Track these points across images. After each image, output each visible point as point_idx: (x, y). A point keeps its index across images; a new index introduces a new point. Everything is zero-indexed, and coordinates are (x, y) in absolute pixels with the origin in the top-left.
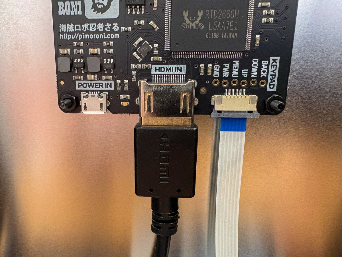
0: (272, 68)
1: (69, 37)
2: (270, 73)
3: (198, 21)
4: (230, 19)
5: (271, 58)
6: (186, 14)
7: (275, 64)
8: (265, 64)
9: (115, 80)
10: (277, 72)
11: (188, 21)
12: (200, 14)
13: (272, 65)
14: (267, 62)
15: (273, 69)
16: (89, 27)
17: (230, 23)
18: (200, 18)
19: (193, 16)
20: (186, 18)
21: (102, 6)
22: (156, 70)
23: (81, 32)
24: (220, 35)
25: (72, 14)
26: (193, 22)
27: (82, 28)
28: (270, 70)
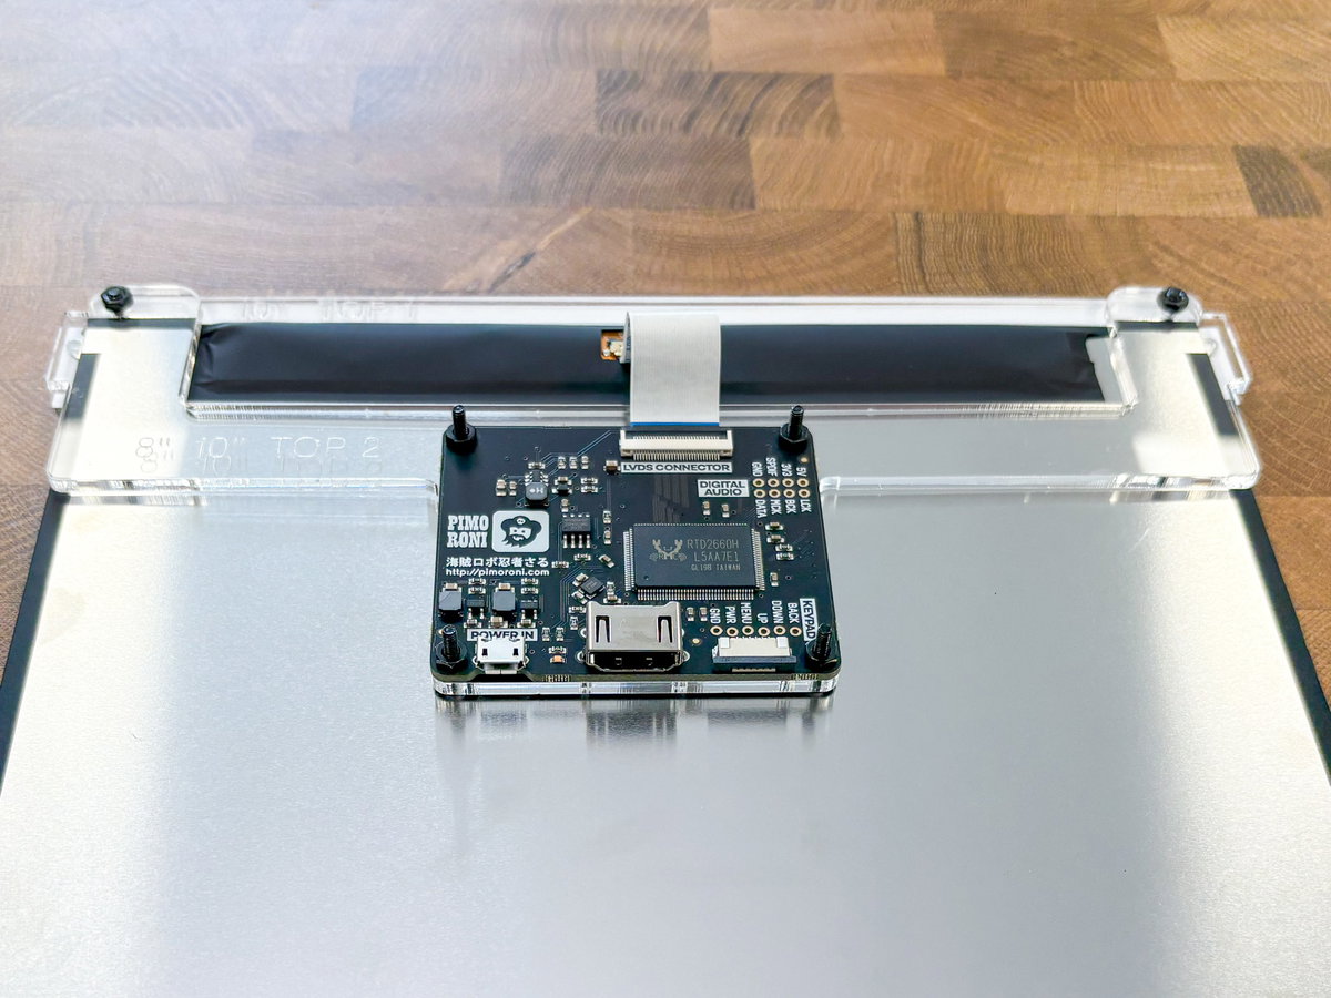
0: (805, 612)
1: (462, 573)
2: (804, 619)
3: (676, 551)
4: (726, 550)
5: (801, 600)
6: (657, 544)
7: (809, 606)
8: (793, 606)
9: (539, 628)
10: (815, 616)
11: (660, 550)
12: (679, 544)
13: (805, 609)
14: (796, 604)
15: (807, 613)
16: (498, 561)
17: (727, 555)
18: (679, 547)
19: (667, 545)
20: (657, 547)
21: (521, 539)
23: (484, 568)
24: (714, 567)
25: (471, 545)
26: (668, 552)
27: (485, 562)
28: (803, 614)
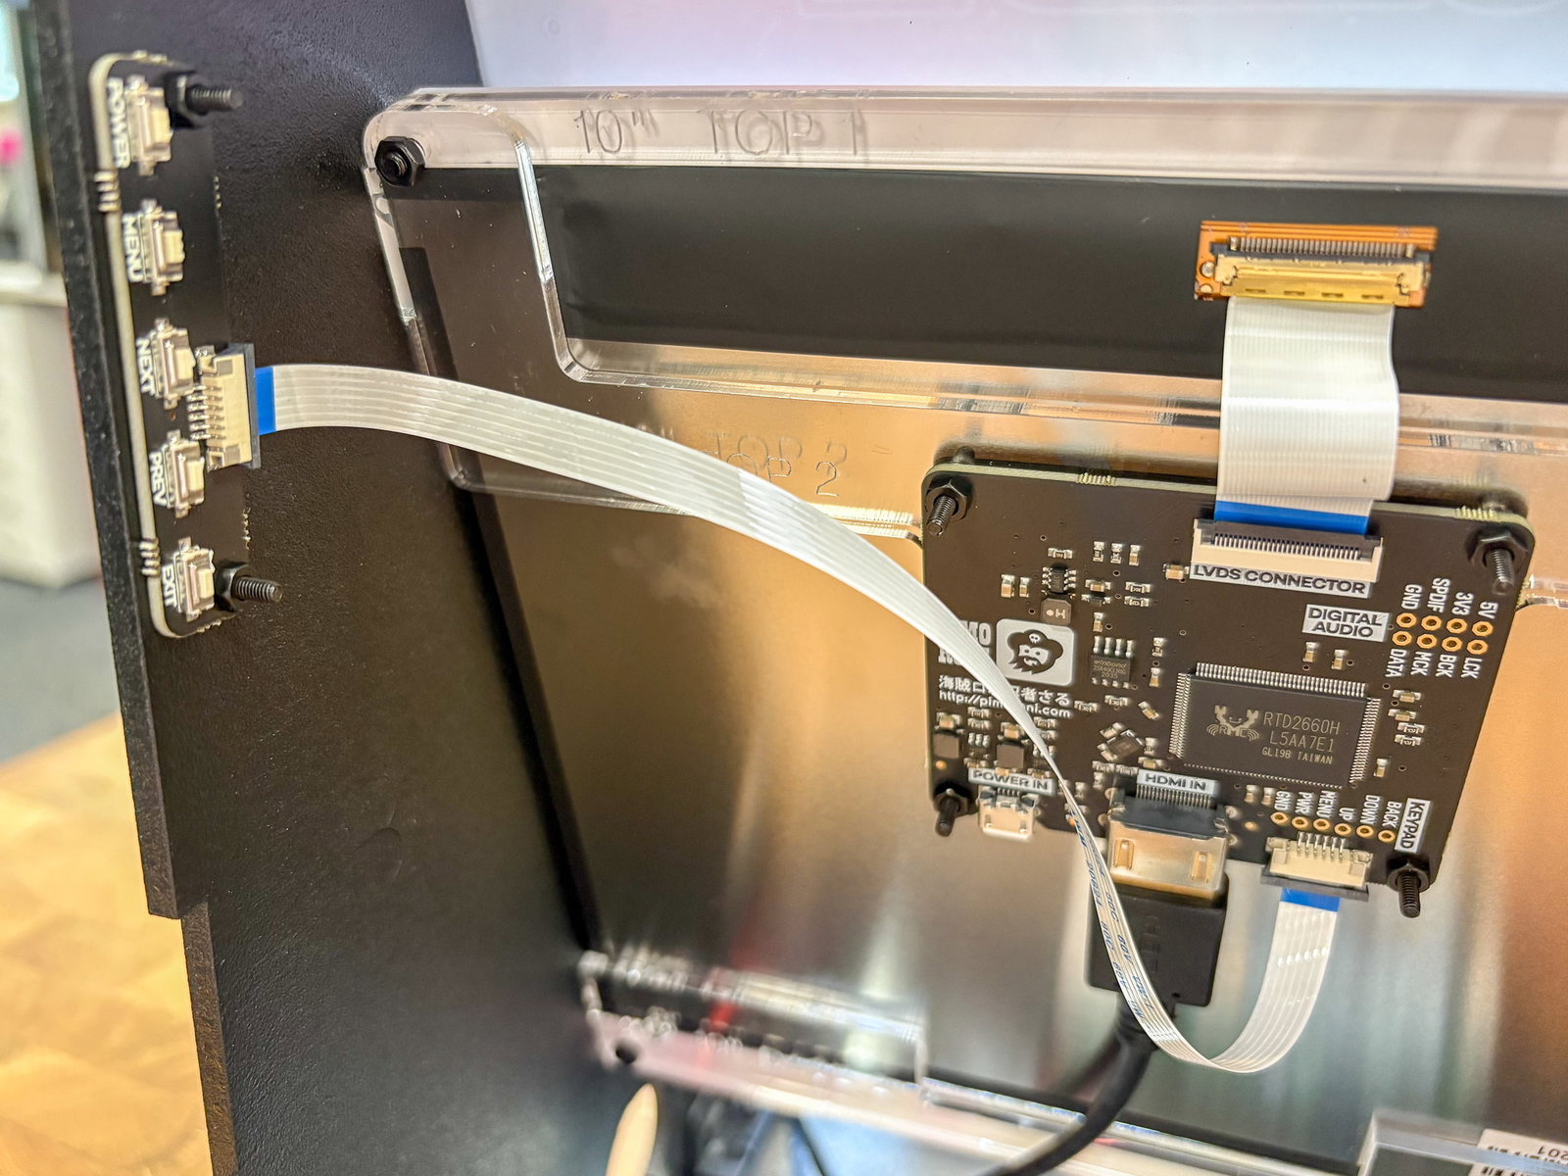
0: (1410, 815)
1: (959, 699)
2: (1404, 823)
3: (1247, 725)
4: (1319, 734)
5: (1410, 800)
6: (1221, 712)
7: (1417, 810)
8: (1394, 806)
10: (1422, 823)
11: (1223, 722)
12: (1252, 715)
13: (1411, 812)
14: (1400, 805)
15: (1412, 818)
17: (1318, 739)
18: (1251, 721)
19: (1237, 715)
20: (1220, 717)
21: (1035, 663)
22: (1148, 778)
24: (1295, 756)
28: (1406, 816)
